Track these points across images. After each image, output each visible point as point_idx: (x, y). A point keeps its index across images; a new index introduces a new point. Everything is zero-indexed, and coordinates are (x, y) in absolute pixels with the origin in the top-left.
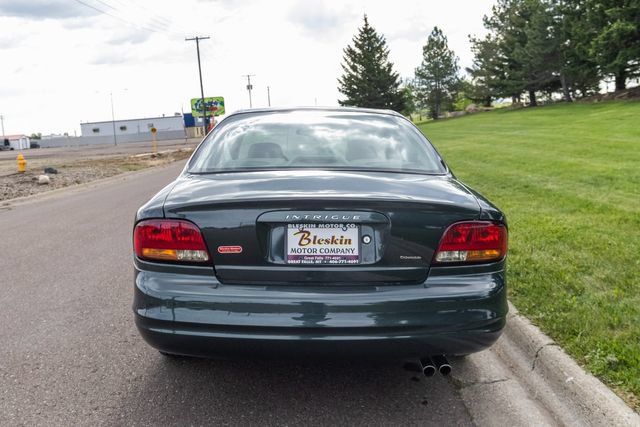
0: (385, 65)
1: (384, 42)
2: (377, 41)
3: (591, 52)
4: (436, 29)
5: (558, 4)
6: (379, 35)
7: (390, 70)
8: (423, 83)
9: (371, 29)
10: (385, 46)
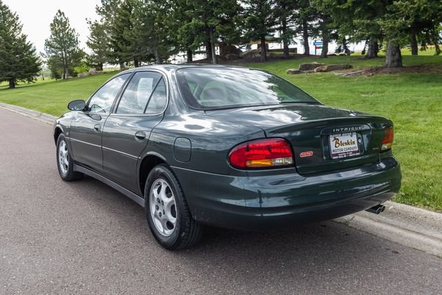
0: (20, 36)
1: (17, 18)
2: (11, 16)
3: (179, 37)
4: (59, 11)
5: (149, 3)
6: (13, 12)
7: (24, 40)
8: (53, 52)
9: (5, 6)
10: (19, 21)
